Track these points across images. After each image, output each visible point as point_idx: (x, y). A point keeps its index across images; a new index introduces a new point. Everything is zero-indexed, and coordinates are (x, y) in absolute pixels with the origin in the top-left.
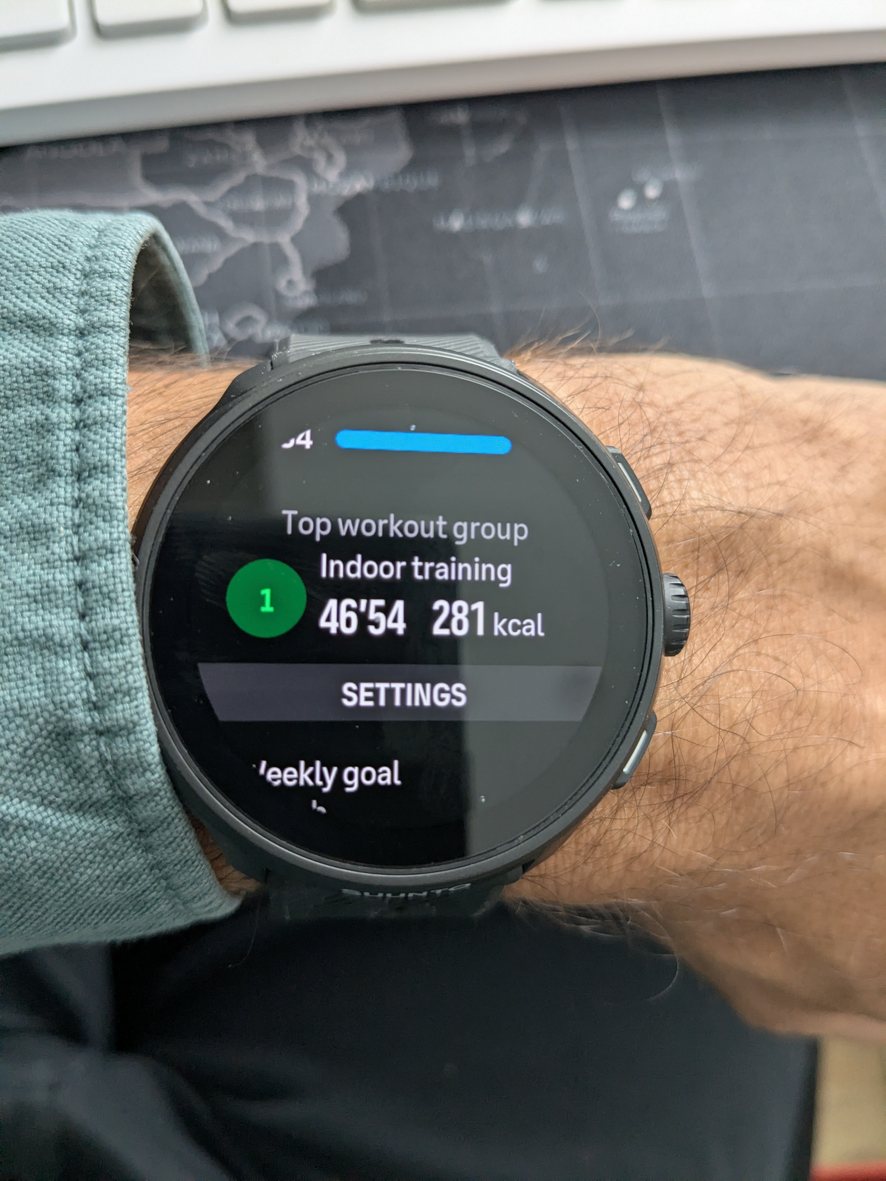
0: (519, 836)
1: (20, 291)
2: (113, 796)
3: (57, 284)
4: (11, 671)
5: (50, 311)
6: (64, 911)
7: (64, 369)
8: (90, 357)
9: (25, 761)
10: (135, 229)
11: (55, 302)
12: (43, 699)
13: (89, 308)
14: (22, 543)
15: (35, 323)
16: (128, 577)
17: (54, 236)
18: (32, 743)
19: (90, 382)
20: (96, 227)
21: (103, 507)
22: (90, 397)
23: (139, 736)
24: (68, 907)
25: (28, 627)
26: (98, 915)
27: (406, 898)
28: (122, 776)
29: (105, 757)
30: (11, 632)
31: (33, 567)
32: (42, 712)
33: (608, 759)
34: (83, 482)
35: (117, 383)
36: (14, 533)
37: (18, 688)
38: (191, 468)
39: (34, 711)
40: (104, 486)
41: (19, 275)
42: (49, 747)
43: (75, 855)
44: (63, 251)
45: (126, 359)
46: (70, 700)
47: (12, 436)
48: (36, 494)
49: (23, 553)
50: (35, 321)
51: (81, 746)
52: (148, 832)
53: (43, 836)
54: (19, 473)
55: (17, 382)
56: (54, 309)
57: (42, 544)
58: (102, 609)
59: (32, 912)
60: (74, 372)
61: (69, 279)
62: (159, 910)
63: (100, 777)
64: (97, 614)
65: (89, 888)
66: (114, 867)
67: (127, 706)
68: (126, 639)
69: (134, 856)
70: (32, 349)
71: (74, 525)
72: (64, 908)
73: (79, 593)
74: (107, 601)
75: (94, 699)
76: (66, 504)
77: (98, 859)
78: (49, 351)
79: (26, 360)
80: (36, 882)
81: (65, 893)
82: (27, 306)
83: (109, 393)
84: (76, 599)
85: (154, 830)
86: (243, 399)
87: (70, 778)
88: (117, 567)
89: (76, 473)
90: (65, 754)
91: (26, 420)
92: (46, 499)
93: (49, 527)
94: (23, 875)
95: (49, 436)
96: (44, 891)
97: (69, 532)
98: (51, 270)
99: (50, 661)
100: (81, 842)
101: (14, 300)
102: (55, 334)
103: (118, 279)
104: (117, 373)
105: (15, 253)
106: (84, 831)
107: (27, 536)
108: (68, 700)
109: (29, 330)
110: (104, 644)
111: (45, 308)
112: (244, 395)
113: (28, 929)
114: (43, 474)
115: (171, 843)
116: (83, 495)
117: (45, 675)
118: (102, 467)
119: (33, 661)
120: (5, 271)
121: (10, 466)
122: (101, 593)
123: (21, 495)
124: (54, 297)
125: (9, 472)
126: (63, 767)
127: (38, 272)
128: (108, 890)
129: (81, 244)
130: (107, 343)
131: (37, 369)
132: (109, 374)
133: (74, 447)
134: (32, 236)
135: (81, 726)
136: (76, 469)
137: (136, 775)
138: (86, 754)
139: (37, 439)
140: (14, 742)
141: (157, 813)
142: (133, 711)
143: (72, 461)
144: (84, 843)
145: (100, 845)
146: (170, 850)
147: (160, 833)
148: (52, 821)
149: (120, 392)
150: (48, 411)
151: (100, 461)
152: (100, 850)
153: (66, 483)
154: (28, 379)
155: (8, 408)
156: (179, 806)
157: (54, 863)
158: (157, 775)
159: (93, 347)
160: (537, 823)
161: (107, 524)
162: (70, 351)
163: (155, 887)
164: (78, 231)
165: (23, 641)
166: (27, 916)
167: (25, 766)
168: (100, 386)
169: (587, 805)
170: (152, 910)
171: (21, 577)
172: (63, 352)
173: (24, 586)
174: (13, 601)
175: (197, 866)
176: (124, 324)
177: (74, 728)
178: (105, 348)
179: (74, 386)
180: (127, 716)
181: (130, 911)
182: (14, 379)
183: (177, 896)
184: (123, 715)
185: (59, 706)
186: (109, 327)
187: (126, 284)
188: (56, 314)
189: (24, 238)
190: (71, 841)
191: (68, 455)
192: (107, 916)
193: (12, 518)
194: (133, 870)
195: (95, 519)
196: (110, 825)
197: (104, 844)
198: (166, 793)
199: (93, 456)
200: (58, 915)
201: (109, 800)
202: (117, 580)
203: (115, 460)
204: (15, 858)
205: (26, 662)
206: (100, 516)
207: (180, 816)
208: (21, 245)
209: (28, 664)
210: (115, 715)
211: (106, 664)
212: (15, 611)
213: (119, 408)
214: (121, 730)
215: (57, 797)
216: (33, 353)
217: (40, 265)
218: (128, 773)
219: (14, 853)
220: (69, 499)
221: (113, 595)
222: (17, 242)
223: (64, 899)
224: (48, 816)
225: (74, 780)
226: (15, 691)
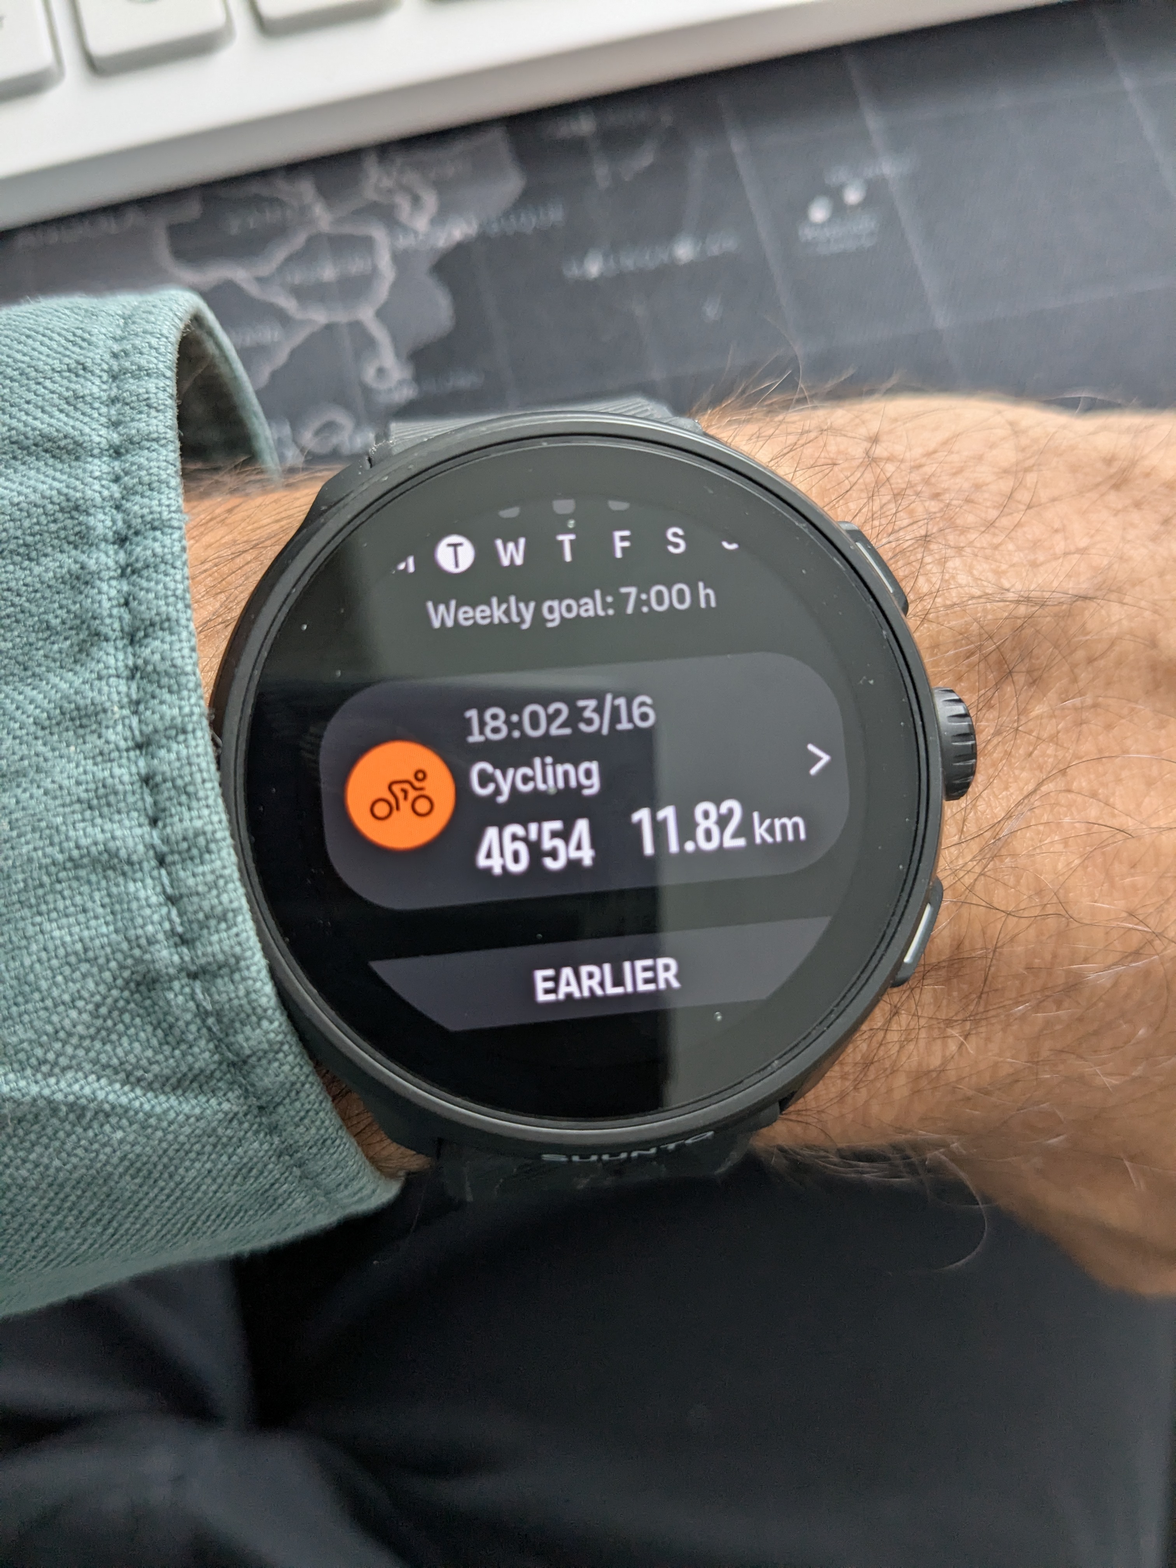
0: (773, 1062)
1: (31, 406)
2: (220, 1063)
3: (78, 392)
4: (68, 902)
5: (73, 427)
6: (169, 1220)
7: (98, 500)
8: (132, 481)
9: (99, 1022)
10: (171, 310)
11: (78, 415)
12: (114, 936)
13: (123, 419)
14: (65, 734)
15: (54, 445)
16: (208, 763)
17: (67, 330)
18: (104, 998)
19: (135, 513)
20: (120, 312)
21: (167, 674)
22: (137, 533)
23: (246, 973)
24: (175, 1215)
25: (84, 842)
26: (214, 1221)
27: (629, 1158)
28: (231, 1031)
29: (204, 1007)
30: (62, 851)
31: (83, 762)
32: (113, 953)
33: (883, 946)
34: (138, 645)
35: (170, 512)
36: (54, 722)
37: (79, 924)
38: (279, 610)
39: (103, 953)
40: (166, 646)
41: (27, 385)
42: (128, 1002)
43: (176, 1146)
44: (81, 348)
45: (178, 479)
46: (149, 934)
47: (38, 595)
48: (78, 668)
49: (68, 746)
50: (55, 442)
51: (171, 995)
52: (271, 1109)
53: (131, 1124)
54: (53, 643)
55: (38, 523)
56: (78, 424)
57: (93, 732)
58: (178, 808)
59: (127, 1225)
60: (112, 503)
61: (93, 383)
62: (294, 1206)
63: (200, 1037)
64: (171, 816)
65: (198, 1188)
66: (230, 1158)
67: (224, 935)
68: (213, 846)
69: (255, 1141)
70: (54, 479)
71: (131, 702)
72: (169, 1216)
73: (146, 791)
74: (184, 798)
75: (180, 929)
76: (118, 676)
77: (208, 1148)
78: (77, 479)
79: (48, 493)
80: (128, 1184)
81: (168, 1196)
82: (42, 423)
83: (161, 526)
84: (143, 799)
85: (279, 1104)
86: (339, 510)
87: (161, 1044)
88: (192, 751)
89: (128, 634)
90: (151, 1010)
91: (55, 573)
92: (91, 672)
93: (99, 708)
94: (110, 1175)
95: (87, 590)
96: (140, 1195)
97: (126, 712)
98: (67, 374)
99: (117, 885)
100: (183, 1129)
101: (24, 418)
102: (83, 457)
103: (157, 378)
104: (169, 499)
105: (19, 356)
106: (185, 1115)
107: (70, 723)
108: (145, 933)
109: (48, 455)
110: (185, 855)
111: (65, 424)
112: (338, 505)
113: (124, 1249)
114: (84, 641)
115: (302, 1119)
116: (140, 662)
117: (113, 904)
118: (162, 622)
119: (95, 887)
120: (8, 382)
121: (40, 635)
122: (174, 787)
123: (58, 671)
124: (76, 409)
125: (40, 643)
126: (149, 1028)
127: (51, 378)
128: (225, 1187)
129: (104, 337)
130: (152, 460)
131: (64, 504)
132: (159, 501)
133: (122, 601)
134: (37, 333)
135: (167, 968)
136: (126, 629)
137: (249, 1027)
138: (178, 1006)
139: (72, 596)
140: (81, 998)
141: (282, 1077)
142: (233, 941)
143: (121, 619)
144: (187, 1130)
145: (209, 1130)
146: (302, 1129)
147: (288, 1106)
148: (142, 1104)
149: (175, 523)
150: (83, 558)
151: (158, 614)
152: (209, 1137)
153: (116, 648)
154: (52, 518)
155: (30, 559)
156: (309, 1065)
157: (150, 1157)
158: (276, 1024)
159: (134, 468)
160: (795, 1043)
161: (175, 697)
162: (105, 476)
163: (286, 1178)
164: (97, 320)
165: (80, 862)
166: (122, 1231)
167: (98, 1031)
168: (149, 518)
169: (858, 1013)
170: (285, 1206)
171: (69, 778)
172: (95, 478)
173: (74, 789)
174: (61, 810)
175: (339, 1146)
176: (172, 434)
177: (158, 972)
178: (151, 468)
179: (114, 522)
180: (226, 949)
181: (257, 1211)
182: (35, 520)
183: (317, 1185)
184: (221, 948)
185: (134, 944)
186: (154, 440)
187: (168, 382)
188: (81, 431)
189: (28, 337)
190: (170, 1129)
191: (115, 611)
192: (227, 1221)
193: (49, 702)
194: (255, 1160)
195: (158, 691)
196: (220, 1104)
197: (214, 1130)
198: (291, 1047)
199: (148, 608)
200: (164, 1226)
201: (215, 1070)
202: (195, 768)
203: (178, 611)
204: (97, 1152)
205: (85, 889)
206: (164, 687)
207: (310, 1079)
208: (25, 345)
209: (89, 891)
210: (209, 949)
211: (191, 882)
212: (65, 823)
213: (176, 544)
214: (220, 968)
215: (146, 1072)
216: (56, 484)
217: (53, 369)
218: (238, 1025)
219: (96, 1146)
220: (122, 669)
221: (191, 789)
222: (20, 343)
223: (167, 1204)
224: (137, 1098)
225: (166, 1047)
226: (76, 929)
